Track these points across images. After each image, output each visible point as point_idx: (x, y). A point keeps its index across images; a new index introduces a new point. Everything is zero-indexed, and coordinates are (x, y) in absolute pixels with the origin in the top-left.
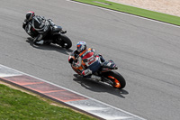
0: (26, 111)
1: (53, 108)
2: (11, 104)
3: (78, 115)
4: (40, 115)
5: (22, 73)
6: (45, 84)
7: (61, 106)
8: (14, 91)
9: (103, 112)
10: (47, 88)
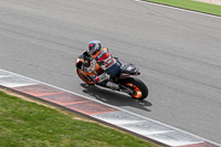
0: (44, 128)
1: (76, 123)
2: (25, 119)
3: (107, 130)
4: (61, 132)
5: (38, 82)
6: (66, 94)
7: (86, 120)
8: (29, 104)
9: (137, 126)
10: (69, 98)
